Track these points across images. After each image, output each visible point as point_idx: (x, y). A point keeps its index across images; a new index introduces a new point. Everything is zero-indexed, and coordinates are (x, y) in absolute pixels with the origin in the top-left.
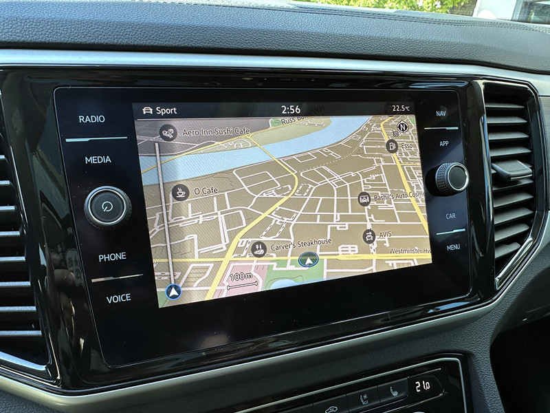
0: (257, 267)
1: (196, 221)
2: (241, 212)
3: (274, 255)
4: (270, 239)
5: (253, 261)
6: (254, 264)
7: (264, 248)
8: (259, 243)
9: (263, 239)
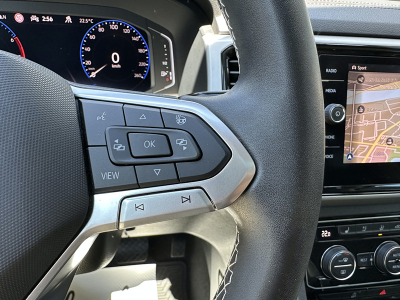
0: (387, 150)
1: (365, 124)
2: (385, 122)
3: (396, 145)
4: (396, 137)
5: (385, 147)
6: (386, 148)
7: (392, 141)
8: (390, 138)
9: (392, 136)
